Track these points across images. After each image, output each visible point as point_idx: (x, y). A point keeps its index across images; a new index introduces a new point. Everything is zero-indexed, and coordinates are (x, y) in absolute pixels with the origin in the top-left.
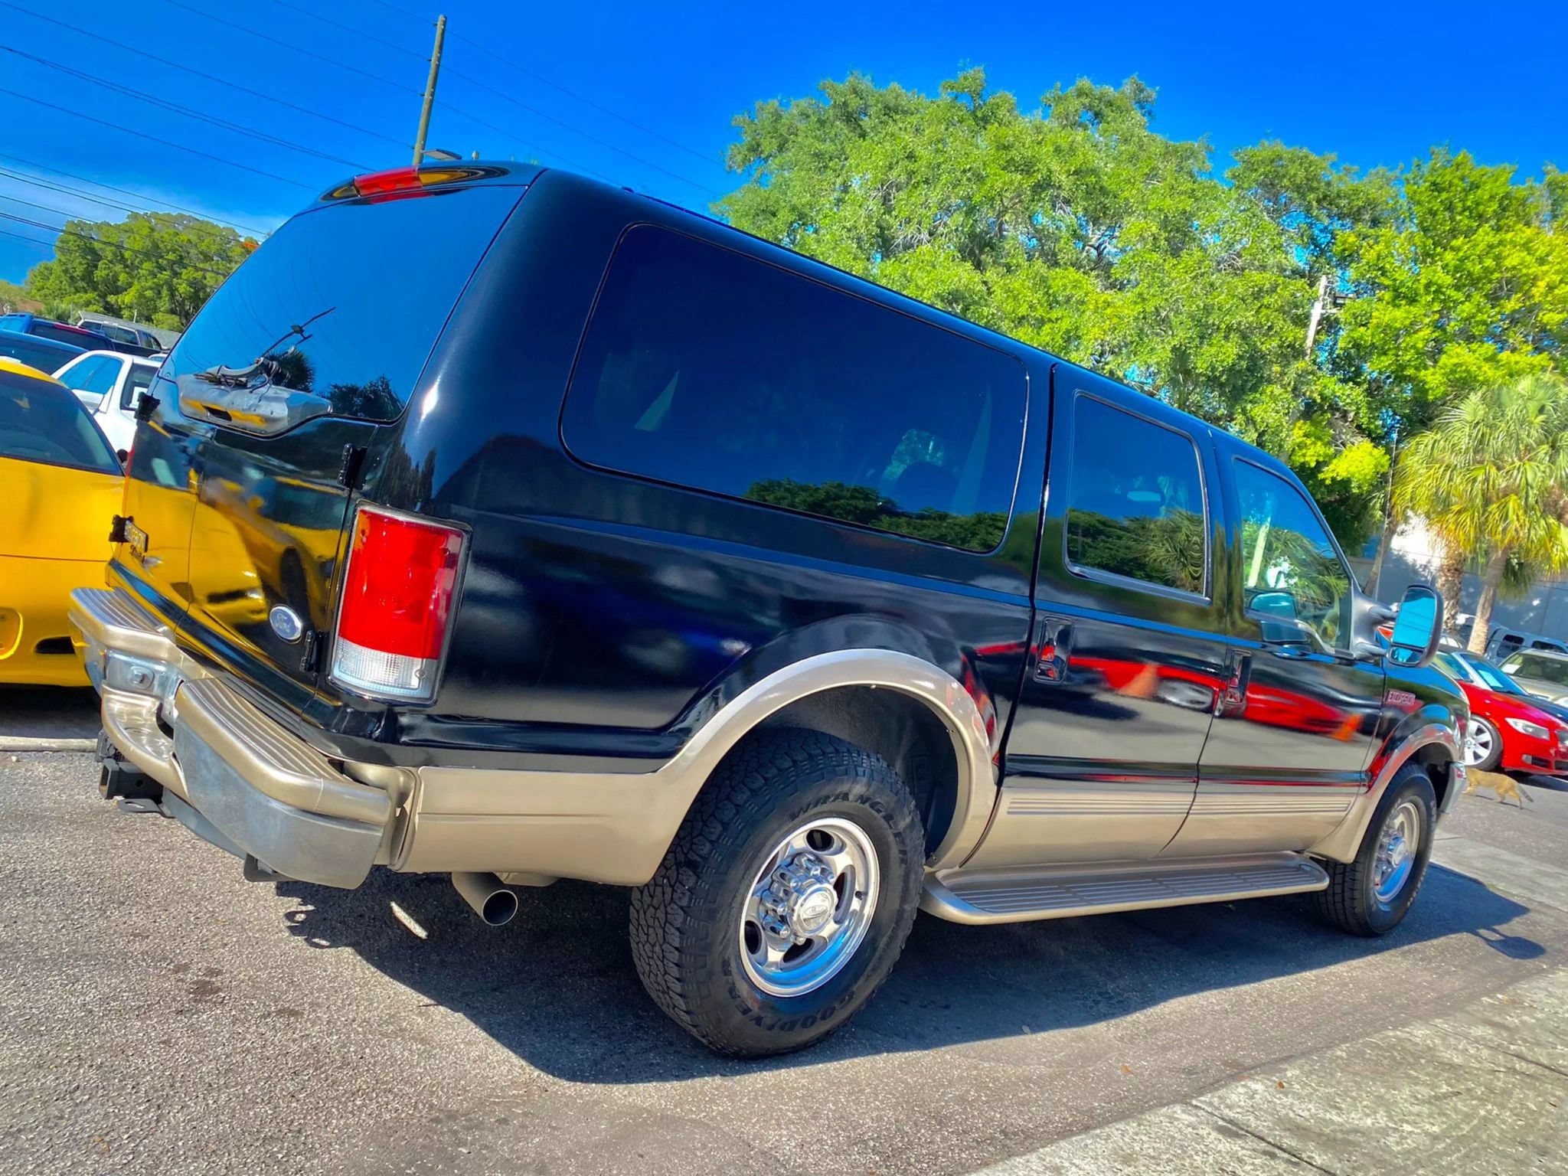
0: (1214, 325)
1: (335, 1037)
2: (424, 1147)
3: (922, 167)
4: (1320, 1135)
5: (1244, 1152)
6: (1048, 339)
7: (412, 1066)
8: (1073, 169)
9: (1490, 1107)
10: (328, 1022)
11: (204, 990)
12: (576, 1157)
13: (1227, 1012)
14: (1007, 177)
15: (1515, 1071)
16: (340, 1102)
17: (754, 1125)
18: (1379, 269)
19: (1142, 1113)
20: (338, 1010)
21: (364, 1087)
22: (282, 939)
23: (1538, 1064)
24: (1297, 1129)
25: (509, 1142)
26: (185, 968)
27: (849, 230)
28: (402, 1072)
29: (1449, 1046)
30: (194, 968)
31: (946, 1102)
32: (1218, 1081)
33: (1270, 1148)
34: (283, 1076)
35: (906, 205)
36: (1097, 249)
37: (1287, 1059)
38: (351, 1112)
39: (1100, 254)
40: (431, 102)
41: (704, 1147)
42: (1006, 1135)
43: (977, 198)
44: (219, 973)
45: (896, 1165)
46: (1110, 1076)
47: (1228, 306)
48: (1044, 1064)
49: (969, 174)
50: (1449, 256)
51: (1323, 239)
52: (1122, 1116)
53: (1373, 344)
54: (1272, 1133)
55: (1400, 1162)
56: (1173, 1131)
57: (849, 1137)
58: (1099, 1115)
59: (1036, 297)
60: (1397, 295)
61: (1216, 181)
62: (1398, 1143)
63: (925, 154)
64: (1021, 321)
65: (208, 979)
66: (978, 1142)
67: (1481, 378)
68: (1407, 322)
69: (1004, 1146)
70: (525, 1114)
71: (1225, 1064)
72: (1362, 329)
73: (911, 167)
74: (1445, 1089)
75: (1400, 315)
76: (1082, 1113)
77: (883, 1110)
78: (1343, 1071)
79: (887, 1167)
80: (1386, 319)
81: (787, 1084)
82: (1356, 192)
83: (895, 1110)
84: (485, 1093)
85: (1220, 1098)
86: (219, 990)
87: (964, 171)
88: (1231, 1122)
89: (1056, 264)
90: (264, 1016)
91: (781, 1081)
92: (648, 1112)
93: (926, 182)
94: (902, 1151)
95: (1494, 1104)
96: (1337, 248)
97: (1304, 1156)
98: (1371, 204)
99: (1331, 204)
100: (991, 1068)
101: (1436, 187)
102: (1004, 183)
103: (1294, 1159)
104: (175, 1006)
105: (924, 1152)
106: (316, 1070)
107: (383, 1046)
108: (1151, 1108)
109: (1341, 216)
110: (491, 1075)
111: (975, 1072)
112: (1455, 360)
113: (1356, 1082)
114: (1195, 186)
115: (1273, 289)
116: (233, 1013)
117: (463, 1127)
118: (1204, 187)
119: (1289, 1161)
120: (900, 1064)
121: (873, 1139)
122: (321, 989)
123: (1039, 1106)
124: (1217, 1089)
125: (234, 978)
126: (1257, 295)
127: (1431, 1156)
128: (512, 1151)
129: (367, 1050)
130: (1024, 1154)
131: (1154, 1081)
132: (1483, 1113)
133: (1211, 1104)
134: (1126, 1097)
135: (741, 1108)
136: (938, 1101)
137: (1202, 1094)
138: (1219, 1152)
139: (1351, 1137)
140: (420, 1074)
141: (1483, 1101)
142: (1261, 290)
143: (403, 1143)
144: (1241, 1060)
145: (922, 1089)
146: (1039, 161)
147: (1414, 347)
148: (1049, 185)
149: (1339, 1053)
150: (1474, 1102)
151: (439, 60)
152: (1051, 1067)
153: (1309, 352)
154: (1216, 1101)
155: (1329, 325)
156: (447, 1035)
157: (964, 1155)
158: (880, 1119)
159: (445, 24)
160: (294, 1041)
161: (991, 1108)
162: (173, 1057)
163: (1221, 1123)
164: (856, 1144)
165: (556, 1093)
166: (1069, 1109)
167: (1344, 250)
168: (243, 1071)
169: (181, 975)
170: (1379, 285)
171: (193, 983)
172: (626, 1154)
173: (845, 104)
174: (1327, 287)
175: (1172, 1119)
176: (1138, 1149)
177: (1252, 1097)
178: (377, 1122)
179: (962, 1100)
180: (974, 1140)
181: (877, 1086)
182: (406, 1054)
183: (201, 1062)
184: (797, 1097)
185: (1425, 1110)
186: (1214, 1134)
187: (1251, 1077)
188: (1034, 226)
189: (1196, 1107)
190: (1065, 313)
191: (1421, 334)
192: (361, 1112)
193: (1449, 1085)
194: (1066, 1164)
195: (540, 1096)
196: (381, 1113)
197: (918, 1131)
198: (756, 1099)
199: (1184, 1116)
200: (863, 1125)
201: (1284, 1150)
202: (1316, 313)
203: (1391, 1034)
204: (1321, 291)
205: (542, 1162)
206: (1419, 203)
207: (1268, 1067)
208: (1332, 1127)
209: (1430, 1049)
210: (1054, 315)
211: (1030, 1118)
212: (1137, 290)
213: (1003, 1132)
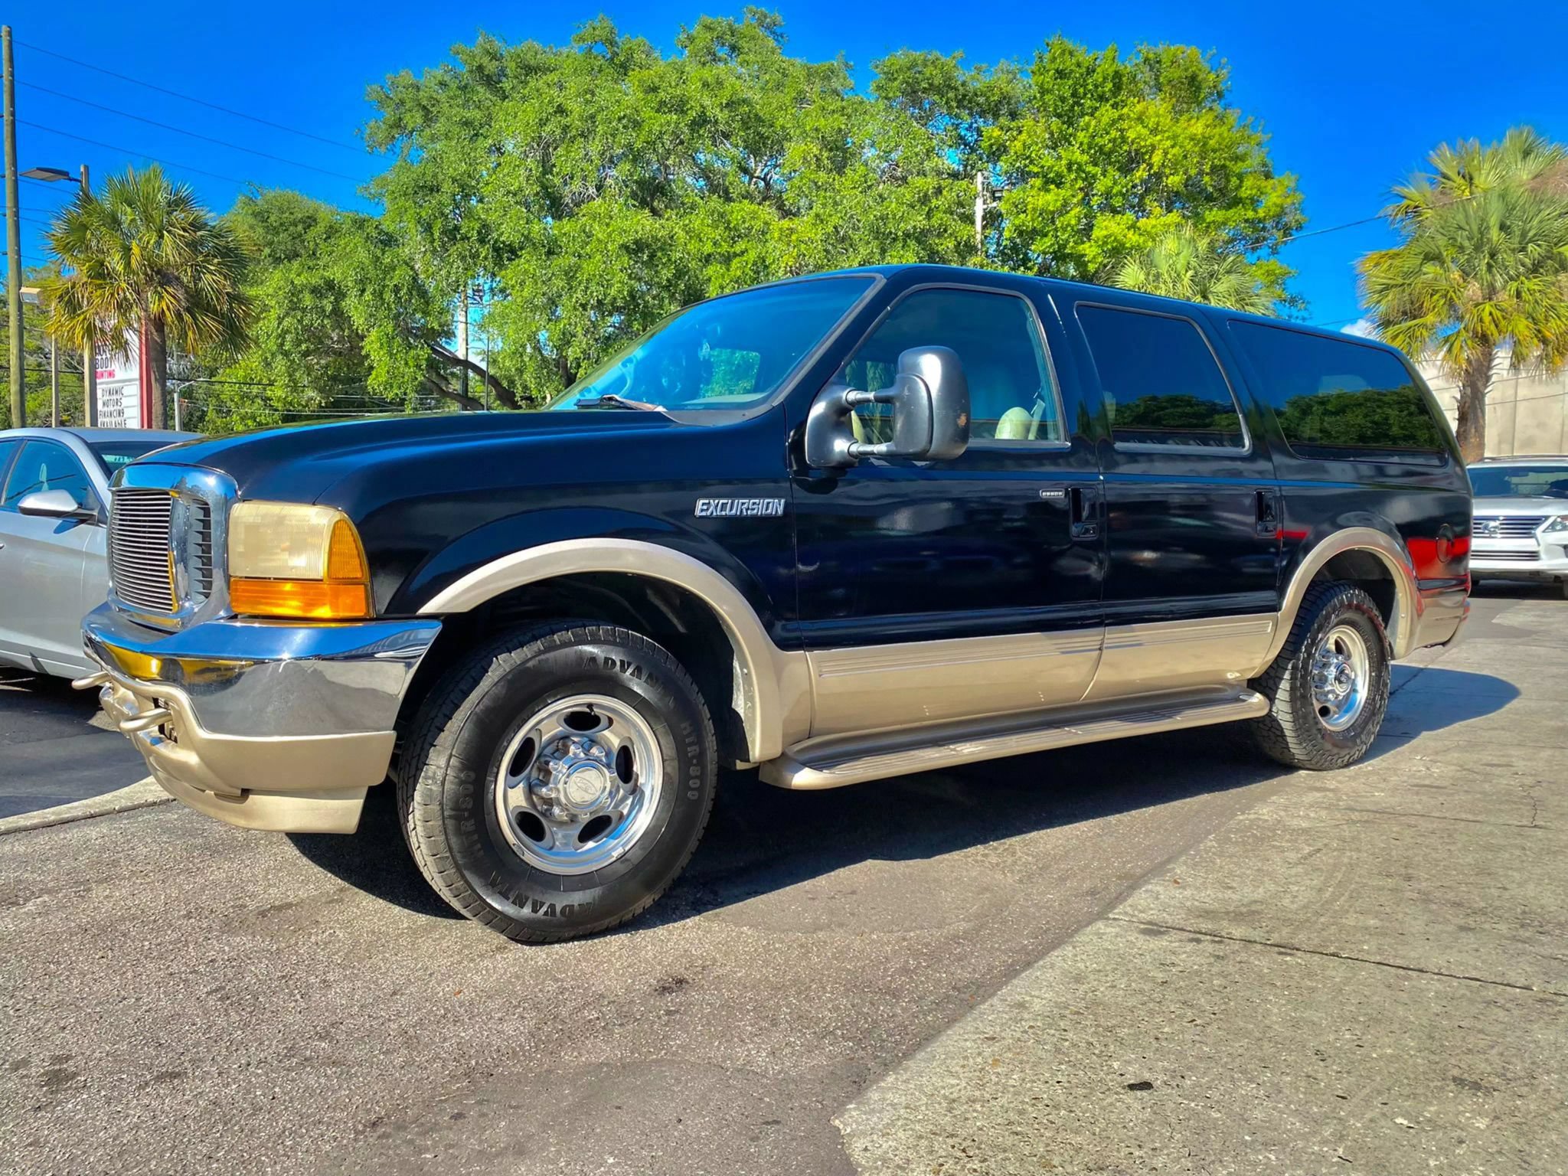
0: (891, 233)
1: (234, 1087)
2: (382, 1165)
3: (575, 120)
4: (1227, 913)
5: (1174, 945)
6: (739, 273)
7: (334, 1091)
8: (724, 102)
9: (1348, 854)
10: (220, 1074)
11: (57, 1079)
12: (552, 1128)
13: (1101, 836)
14: (663, 118)
15: (1354, 822)
16: (267, 1149)
17: (718, 1048)
18: (1027, 158)
19: (1072, 936)
20: (226, 1058)
21: (289, 1126)
22: (130, 1007)
23: (1368, 811)
24: (1207, 914)
25: (474, 1134)
26: (25, 1063)
27: (515, 195)
28: (326, 1099)
29: (1293, 817)
30: (35, 1060)
31: (891, 976)
32: (1121, 894)
33: (1192, 936)
34: (189, 1141)
35: (566, 161)
36: (764, 179)
37: (1169, 861)
38: (284, 1155)
39: (767, 184)
40: (13, 123)
41: (678, 1081)
42: (959, 990)
43: (638, 145)
44: (68, 1058)
45: (871, 1045)
46: (1025, 915)
47: (900, 214)
48: (963, 920)
49: (624, 121)
50: (1081, 135)
51: (971, 137)
52: (1054, 946)
53: (1034, 229)
54: (1188, 923)
55: (1301, 916)
56: (1107, 945)
57: (815, 1033)
58: (1033, 950)
59: (717, 234)
60: (1048, 181)
61: (862, 96)
62: (1292, 902)
63: (575, 107)
64: (707, 259)
65: (57, 1067)
66: (937, 1004)
67: (1128, 245)
68: (1059, 204)
69: (962, 1000)
70: (480, 1103)
71: (1119, 878)
72: (1022, 216)
73: (564, 121)
74: (1307, 850)
75: (1051, 199)
76: (1017, 952)
77: (836, 999)
78: (1220, 857)
79: (863, 1049)
80: (1040, 203)
81: (734, 1002)
82: (991, 89)
83: (847, 997)
84: (426, 1095)
85: (1131, 906)
86: (75, 1075)
87: (620, 119)
88: (1150, 923)
89: (728, 199)
90: (140, 1087)
91: (727, 1001)
92: (607, 1065)
93: (582, 135)
94: (869, 1031)
95: (1351, 850)
96: (985, 144)
97: (1223, 934)
98: (1005, 98)
99: (970, 102)
100: (918, 936)
101: (1061, 74)
102: (661, 125)
103: (1217, 939)
104: (30, 1104)
105: (892, 1026)
106: (226, 1124)
107: (294, 1080)
108: (1076, 931)
109: (982, 114)
110: (425, 1076)
111: (905, 943)
112: (1105, 233)
113: (1235, 863)
114: (844, 103)
115: (939, 191)
116: (103, 1093)
117: (418, 1134)
118: (853, 104)
119: (1213, 942)
120: (834, 954)
121: (838, 1028)
122: (197, 1045)
123: (977, 957)
124: (1126, 900)
125: (89, 1059)
126: (925, 200)
127: (1323, 905)
128: (481, 1142)
129: (277, 1090)
130: (986, 1000)
131: (1066, 909)
132: (1346, 860)
133: (1126, 913)
134: (1049, 929)
135: (697, 1036)
136: (883, 978)
137: (1114, 908)
138: (1153, 950)
139: (1254, 908)
140: (347, 1096)
141: (1342, 850)
142: (926, 195)
143: (357, 1168)
144: (1132, 872)
145: (863, 971)
146: (690, 98)
147: (1068, 225)
148: (705, 121)
149: (1209, 844)
150: (1335, 853)
151: (12, 74)
152: (970, 921)
153: (979, 246)
154: (1128, 909)
155: (992, 219)
156: (360, 1051)
157: (929, 1018)
158: (836, 1008)
159: (10, 34)
160: (188, 1102)
161: (936, 971)
162: (48, 1157)
163: (1142, 926)
164: (824, 1037)
165: (502, 1073)
166: (1004, 952)
167: (991, 146)
168: (140, 1149)
169: (22, 1072)
170: (1028, 173)
171: (42, 1075)
172: (602, 1111)
173: (480, 68)
174: (983, 183)
175: (1100, 936)
176: (1083, 967)
177: (1157, 898)
178: (317, 1157)
179: (905, 970)
180: (933, 1002)
181: (820, 980)
182: (322, 1080)
183: (84, 1153)
184: (748, 1011)
185: (1300, 869)
186: (1141, 936)
187: (1147, 882)
188: (698, 166)
189: (1114, 919)
190: (749, 245)
191: (1073, 213)
192: (296, 1151)
193: (1309, 845)
194: (1028, 998)
195: (487, 1082)
196: (319, 1147)
197: (878, 1009)
198: (709, 1023)
199: (1109, 930)
200: (823, 1018)
201: (1205, 934)
202: (979, 209)
203: (1241, 818)
204: (980, 188)
205: (518, 1143)
206: (1049, 91)
207: (1158, 870)
208: (1234, 905)
209: (1279, 822)
210: (738, 249)
211: (974, 970)
212: (812, 213)
213: (954, 988)
